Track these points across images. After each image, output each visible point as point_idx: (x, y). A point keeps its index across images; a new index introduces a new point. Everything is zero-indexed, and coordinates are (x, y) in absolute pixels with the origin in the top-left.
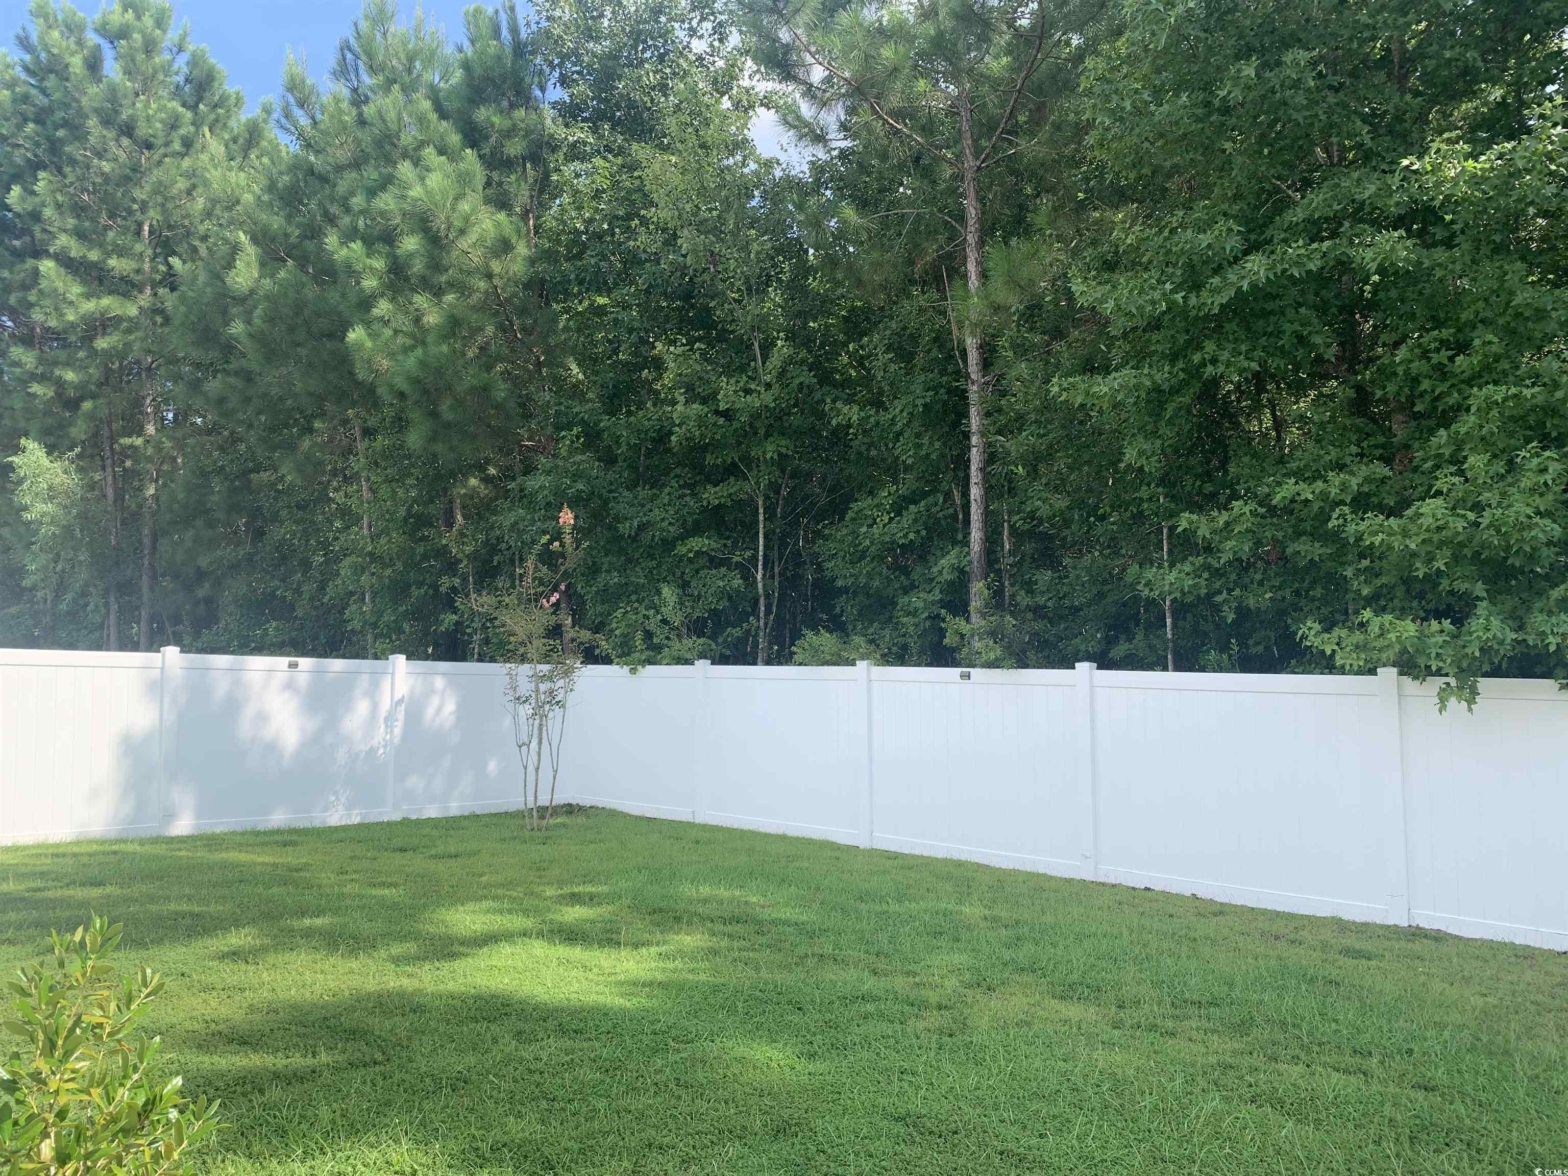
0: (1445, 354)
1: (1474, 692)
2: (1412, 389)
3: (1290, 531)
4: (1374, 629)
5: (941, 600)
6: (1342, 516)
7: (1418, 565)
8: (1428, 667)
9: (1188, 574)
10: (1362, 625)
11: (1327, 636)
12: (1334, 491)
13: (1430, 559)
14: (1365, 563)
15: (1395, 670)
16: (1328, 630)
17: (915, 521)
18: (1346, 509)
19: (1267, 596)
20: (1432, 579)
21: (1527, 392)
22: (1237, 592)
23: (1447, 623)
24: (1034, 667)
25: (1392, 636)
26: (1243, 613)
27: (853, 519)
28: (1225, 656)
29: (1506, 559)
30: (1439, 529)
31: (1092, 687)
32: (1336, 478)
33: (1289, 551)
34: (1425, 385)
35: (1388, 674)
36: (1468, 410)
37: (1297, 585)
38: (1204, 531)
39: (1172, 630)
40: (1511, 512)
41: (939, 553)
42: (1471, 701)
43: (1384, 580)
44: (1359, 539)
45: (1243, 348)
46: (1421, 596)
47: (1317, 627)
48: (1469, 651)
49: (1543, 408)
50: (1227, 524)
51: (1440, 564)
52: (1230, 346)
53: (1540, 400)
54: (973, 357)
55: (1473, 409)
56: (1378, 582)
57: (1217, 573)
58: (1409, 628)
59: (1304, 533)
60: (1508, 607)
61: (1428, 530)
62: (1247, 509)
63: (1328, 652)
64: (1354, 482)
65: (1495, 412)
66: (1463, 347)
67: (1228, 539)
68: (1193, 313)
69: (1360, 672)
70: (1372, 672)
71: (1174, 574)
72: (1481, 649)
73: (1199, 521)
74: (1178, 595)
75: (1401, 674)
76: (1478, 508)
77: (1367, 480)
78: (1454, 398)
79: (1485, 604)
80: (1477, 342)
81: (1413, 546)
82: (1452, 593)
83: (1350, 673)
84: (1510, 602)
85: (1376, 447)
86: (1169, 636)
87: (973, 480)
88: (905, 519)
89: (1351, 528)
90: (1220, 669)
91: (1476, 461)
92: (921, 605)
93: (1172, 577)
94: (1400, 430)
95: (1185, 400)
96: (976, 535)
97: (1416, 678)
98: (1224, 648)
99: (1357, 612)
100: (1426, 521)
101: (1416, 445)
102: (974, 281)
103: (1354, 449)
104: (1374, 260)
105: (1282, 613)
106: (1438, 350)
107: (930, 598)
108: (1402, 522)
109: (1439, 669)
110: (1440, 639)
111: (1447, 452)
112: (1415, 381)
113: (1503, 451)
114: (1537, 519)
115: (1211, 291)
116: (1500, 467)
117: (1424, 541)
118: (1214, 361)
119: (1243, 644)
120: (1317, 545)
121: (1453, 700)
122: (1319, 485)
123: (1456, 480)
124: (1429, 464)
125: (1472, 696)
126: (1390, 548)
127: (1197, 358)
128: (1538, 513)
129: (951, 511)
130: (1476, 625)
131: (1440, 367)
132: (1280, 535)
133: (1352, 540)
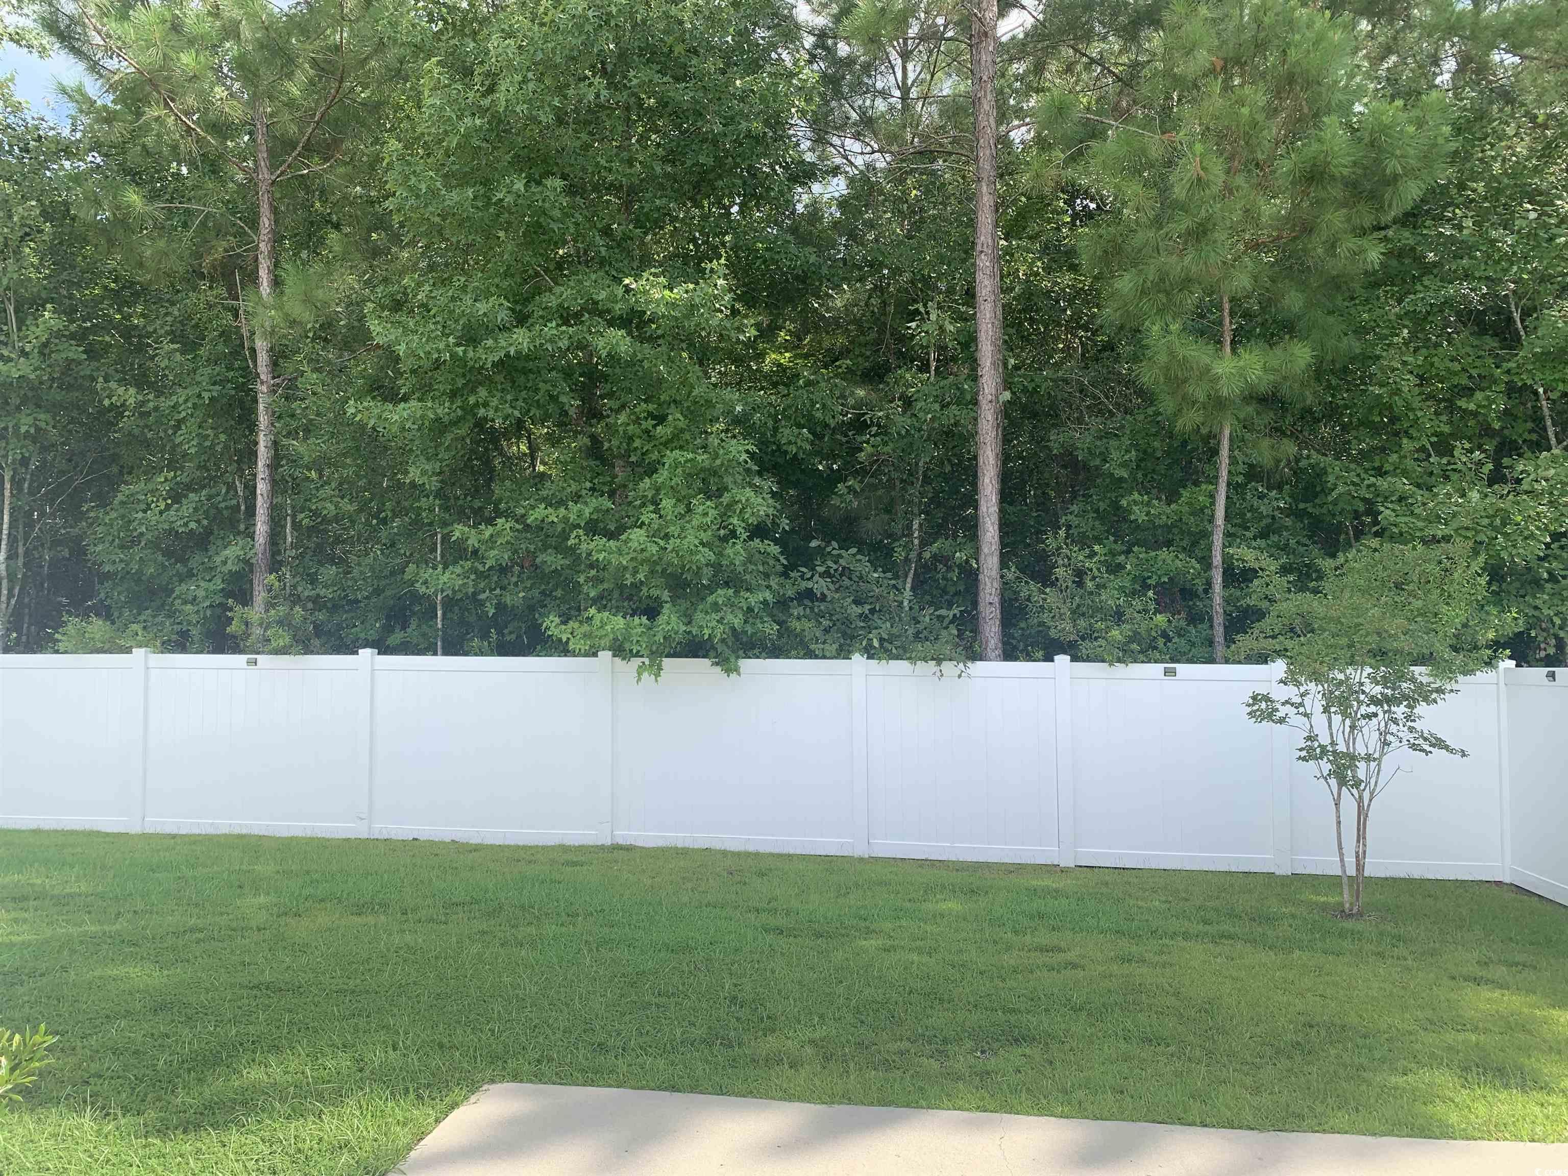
0: (651, 422)
1: (660, 669)
2: (628, 444)
3: (540, 544)
4: (597, 622)
5: (223, 590)
6: (578, 536)
7: (628, 576)
8: (631, 651)
9: (459, 575)
10: (590, 619)
11: (563, 627)
12: (572, 517)
13: (635, 572)
14: (593, 572)
15: (610, 653)
16: (564, 623)
17: (196, 509)
18: (581, 532)
19: (521, 595)
20: (637, 586)
21: (699, 458)
22: (498, 591)
23: (644, 619)
24: (318, 654)
25: (608, 628)
26: (501, 607)
27: (122, 503)
28: (486, 643)
29: (682, 574)
30: (642, 550)
31: (373, 670)
32: (574, 508)
33: (538, 560)
34: (637, 443)
35: (605, 656)
36: (664, 465)
37: (543, 587)
38: (473, 542)
39: (443, 620)
40: (685, 542)
41: (219, 542)
42: (657, 675)
43: (606, 586)
44: (589, 554)
45: (509, 397)
46: (630, 598)
47: (557, 620)
48: (656, 638)
49: (709, 470)
50: (492, 536)
51: (641, 576)
52: (499, 395)
53: (707, 464)
54: (263, 358)
55: (667, 466)
56: (601, 587)
57: (480, 575)
58: (619, 622)
59: (550, 546)
60: (683, 608)
61: (634, 551)
62: (508, 526)
63: (564, 640)
64: (587, 511)
65: (679, 470)
66: (661, 419)
67: (492, 548)
68: (471, 363)
69: (586, 655)
70: (595, 655)
71: (447, 574)
72: (665, 638)
73: (469, 533)
74: (450, 592)
75: (614, 656)
76: (666, 537)
77: (597, 510)
78: (655, 456)
79: (668, 605)
80: (670, 417)
81: (624, 563)
82: (649, 597)
83: (578, 655)
84: (684, 604)
85: (604, 484)
86: (440, 626)
87: (260, 476)
88: (185, 507)
89: (584, 546)
90: (482, 654)
91: (667, 504)
92: (201, 593)
93: (445, 578)
94: (621, 473)
95: (462, 432)
96: (261, 527)
97: (624, 659)
98: (485, 636)
99: (586, 609)
100: (634, 545)
101: (631, 486)
102: (265, 287)
103: (588, 485)
104: (605, 348)
105: (532, 609)
106: (646, 419)
107: (211, 586)
108: (618, 544)
109: (638, 652)
110: (639, 630)
111: (650, 494)
112: (631, 439)
113: (684, 497)
114: (700, 548)
115: (485, 349)
116: (681, 509)
117: (632, 559)
118: (486, 405)
119: (500, 633)
120: (560, 557)
121: (646, 674)
122: (562, 511)
123: (653, 516)
124: (639, 502)
125: (657, 671)
126: (610, 563)
127: (472, 400)
128: (703, 544)
129: (234, 502)
130: (662, 619)
131: (647, 432)
132: (532, 548)
133: (584, 555)
